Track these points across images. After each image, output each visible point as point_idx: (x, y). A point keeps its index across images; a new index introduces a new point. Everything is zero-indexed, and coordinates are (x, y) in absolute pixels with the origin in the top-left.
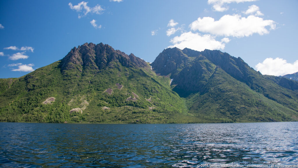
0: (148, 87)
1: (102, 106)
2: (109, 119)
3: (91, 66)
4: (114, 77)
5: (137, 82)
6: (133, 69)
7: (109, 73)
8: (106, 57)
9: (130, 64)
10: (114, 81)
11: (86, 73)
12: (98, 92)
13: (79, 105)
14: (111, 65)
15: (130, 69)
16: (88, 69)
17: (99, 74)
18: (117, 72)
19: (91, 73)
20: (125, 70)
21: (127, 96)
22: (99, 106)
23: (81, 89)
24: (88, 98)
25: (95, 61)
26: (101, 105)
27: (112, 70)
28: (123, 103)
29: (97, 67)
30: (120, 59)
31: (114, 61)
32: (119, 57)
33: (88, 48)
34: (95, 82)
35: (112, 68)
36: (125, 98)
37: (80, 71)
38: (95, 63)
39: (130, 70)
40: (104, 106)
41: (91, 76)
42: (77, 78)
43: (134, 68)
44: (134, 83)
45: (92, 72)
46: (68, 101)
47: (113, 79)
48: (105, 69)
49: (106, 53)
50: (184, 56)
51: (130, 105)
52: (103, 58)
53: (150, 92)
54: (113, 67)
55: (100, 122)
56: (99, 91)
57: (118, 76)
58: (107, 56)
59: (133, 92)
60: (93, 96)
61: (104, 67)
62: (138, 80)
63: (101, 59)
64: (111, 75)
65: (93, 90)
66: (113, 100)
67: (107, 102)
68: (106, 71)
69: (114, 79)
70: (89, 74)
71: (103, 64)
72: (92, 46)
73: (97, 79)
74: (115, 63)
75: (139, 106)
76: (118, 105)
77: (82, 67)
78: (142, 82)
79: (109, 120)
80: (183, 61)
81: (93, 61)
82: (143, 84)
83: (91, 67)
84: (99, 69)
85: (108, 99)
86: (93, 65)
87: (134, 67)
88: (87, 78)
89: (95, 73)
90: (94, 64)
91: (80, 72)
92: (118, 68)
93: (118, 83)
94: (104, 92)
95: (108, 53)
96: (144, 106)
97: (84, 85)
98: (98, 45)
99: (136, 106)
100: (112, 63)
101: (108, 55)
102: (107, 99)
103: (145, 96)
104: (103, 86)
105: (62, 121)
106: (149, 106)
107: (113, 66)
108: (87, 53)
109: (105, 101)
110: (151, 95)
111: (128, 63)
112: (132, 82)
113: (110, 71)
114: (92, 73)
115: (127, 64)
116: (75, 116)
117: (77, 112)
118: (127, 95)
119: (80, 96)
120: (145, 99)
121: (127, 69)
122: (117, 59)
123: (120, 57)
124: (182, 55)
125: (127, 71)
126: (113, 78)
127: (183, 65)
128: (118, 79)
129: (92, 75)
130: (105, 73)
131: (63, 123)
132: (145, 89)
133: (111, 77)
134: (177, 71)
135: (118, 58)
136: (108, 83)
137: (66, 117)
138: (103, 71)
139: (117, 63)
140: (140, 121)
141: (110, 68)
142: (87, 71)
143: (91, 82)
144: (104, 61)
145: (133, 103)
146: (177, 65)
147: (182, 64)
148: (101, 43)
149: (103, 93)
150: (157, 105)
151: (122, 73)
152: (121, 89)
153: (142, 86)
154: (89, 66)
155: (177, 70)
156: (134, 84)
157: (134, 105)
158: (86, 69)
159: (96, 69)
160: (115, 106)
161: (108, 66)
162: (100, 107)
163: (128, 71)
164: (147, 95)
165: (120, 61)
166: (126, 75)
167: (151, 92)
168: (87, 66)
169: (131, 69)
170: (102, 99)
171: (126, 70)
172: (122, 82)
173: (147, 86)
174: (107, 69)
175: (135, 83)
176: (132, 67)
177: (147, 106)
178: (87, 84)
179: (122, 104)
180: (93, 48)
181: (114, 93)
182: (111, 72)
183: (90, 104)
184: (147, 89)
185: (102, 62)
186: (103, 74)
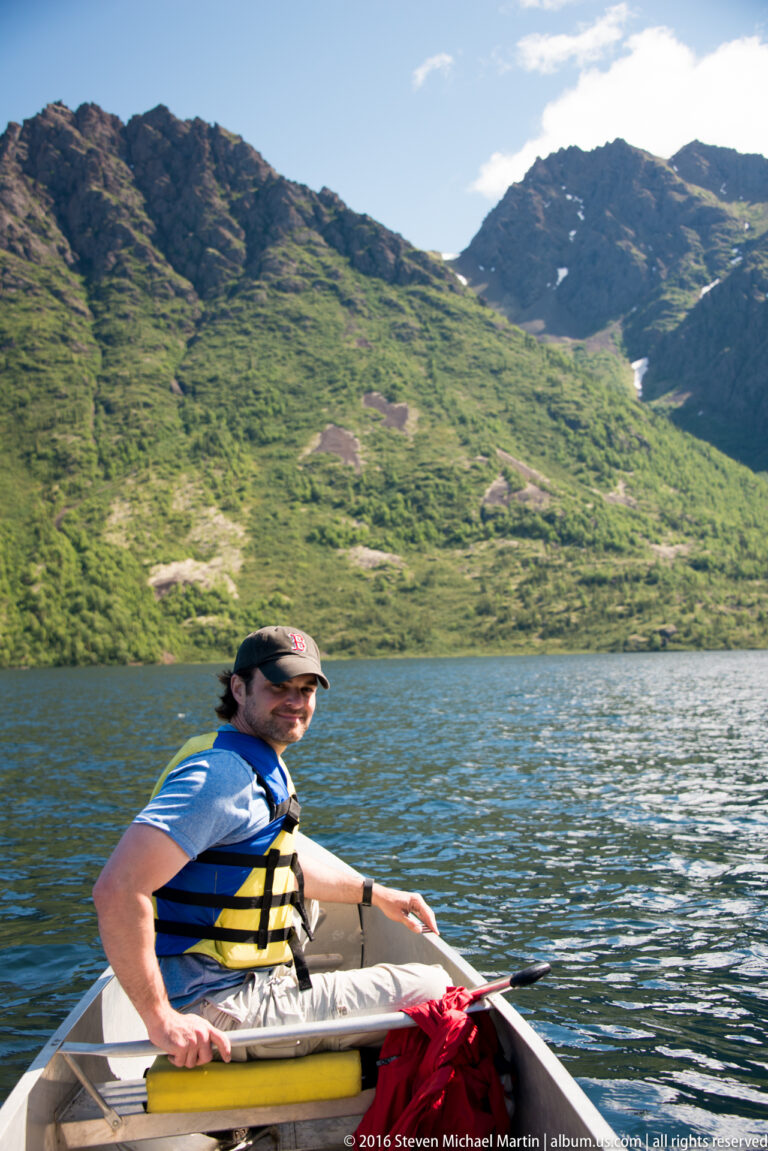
0: (585, 416)
1: (341, 541)
2: (452, 629)
3: (143, 278)
4: (332, 353)
5: (491, 381)
6: (432, 293)
7: (285, 322)
8: (227, 216)
9: (406, 260)
10: (341, 375)
11: (121, 325)
12: (264, 451)
13: (185, 541)
14: (285, 269)
15: (414, 293)
16: (124, 297)
17: (218, 333)
18: (333, 314)
19: (157, 327)
20: (380, 300)
21: (475, 473)
22: (321, 543)
23: (144, 434)
24: (220, 490)
25: (154, 242)
26: (333, 535)
27: (294, 302)
28: (468, 521)
29: (186, 284)
30: (329, 225)
31: (294, 241)
32: (316, 209)
33: (78, 144)
34: (210, 387)
35: (296, 290)
36: (473, 491)
37: (77, 310)
38: (161, 256)
39: (417, 302)
40: (353, 542)
41: (167, 348)
42: (75, 357)
43: (439, 289)
44: (477, 392)
45: (164, 316)
46: (95, 519)
47: (326, 364)
48: (250, 298)
49: (223, 187)
50: (698, 199)
51: (522, 531)
52: (211, 218)
53: (602, 448)
54: (298, 279)
55: (402, 648)
56: (264, 443)
57: (354, 345)
58: (231, 203)
59: (498, 451)
60: (245, 479)
61: (231, 282)
62: (494, 372)
63: (193, 230)
64: (305, 340)
65: (226, 437)
66: (395, 501)
67: (357, 514)
68: (260, 310)
69: (336, 361)
70: (149, 333)
71: (217, 259)
72: (99, 128)
73: (218, 365)
74: (307, 257)
75: (588, 536)
76: (443, 538)
77: (77, 279)
78: (527, 382)
79: (455, 636)
80: (692, 236)
81: (142, 238)
82: (539, 398)
83: (144, 287)
84: (202, 296)
85: (355, 500)
86: (151, 269)
87: (437, 281)
88: (150, 362)
89: (181, 324)
90: (158, 260)
91: (82, 319)
92: (333, 288)
93: (370, 390)
94: (307, 451)
95: (234, 186)
96: (616, 541)
97: (146, 405)
98: (136, 120)
99: (568, 539)
100: (284, 254)
101: (236, 196)
102: (348, 496)
103: (581, 471)
104: (277, 412)
105: (143, 653)
106: (647, 537)
107: (299, 272)
108: (84, 179)
109: (341, 511)
110: (616, 465)
111: (391, 257)
112: (465, 384)
113: (286, 313)
114: (162, 322)
115: (386, 259)
116: (202, 612)
117: (202, 588)
118: (475, 467)
119: (162, 484)
120: (595, 491)
121: (392, 294)
122: (308, 224)
123: (324, 209)
124: (679, 198)
125: (401, 310)
126: (326, 358)
127: (696, 267)
128: (361, 365)
129: (167, 340)
130: (258, 321)
131: (150, 661)
132: (563, 426)
133: (310, 349)
134: (668, 305)
135: (315, 221)
136: (303, 393)
137: (152, 626)
138: (240, 310)
139: (313, 253)
140: (687, 634)
141: (280, 287)
142: (127, 308)
143: (183, 386)
144: (223, 237)
145: (539, 519)
146: (651, 263)
147: (691, 255)
148: (161, 111)
149: (300, 458)
150: (687, 527)
151: (374, 325)
152: (411, 426)
153: (541, 410)
154: (125, 274)
155: (667, 297)
156: (480, 399)
157: (553, 534)
158: (116, 296)
159: (180, 293)
160: (425, 543)
161: (267, 279)
162: (330, 548)
163: (408, 309)
164: (595, 468)
165: (330, 242)
166: (400, 337)
167: (611, 444)
168: (112, 273)
169: (425, 298)
170: (315, 498)
171: (389, 303)
172: (398, 381)
173: (571, 411)
174: (262, 295)
175: (484, 392)
176: (425, 281)
177: (639, 539)
178: (162, 398)
179: (468, 528)
180: (112, 141)
181: (375, 456)
182: (298, 319)
183: (252, 532)
184: (574, 424)
185: (211, 250)
186: (246, 333)
